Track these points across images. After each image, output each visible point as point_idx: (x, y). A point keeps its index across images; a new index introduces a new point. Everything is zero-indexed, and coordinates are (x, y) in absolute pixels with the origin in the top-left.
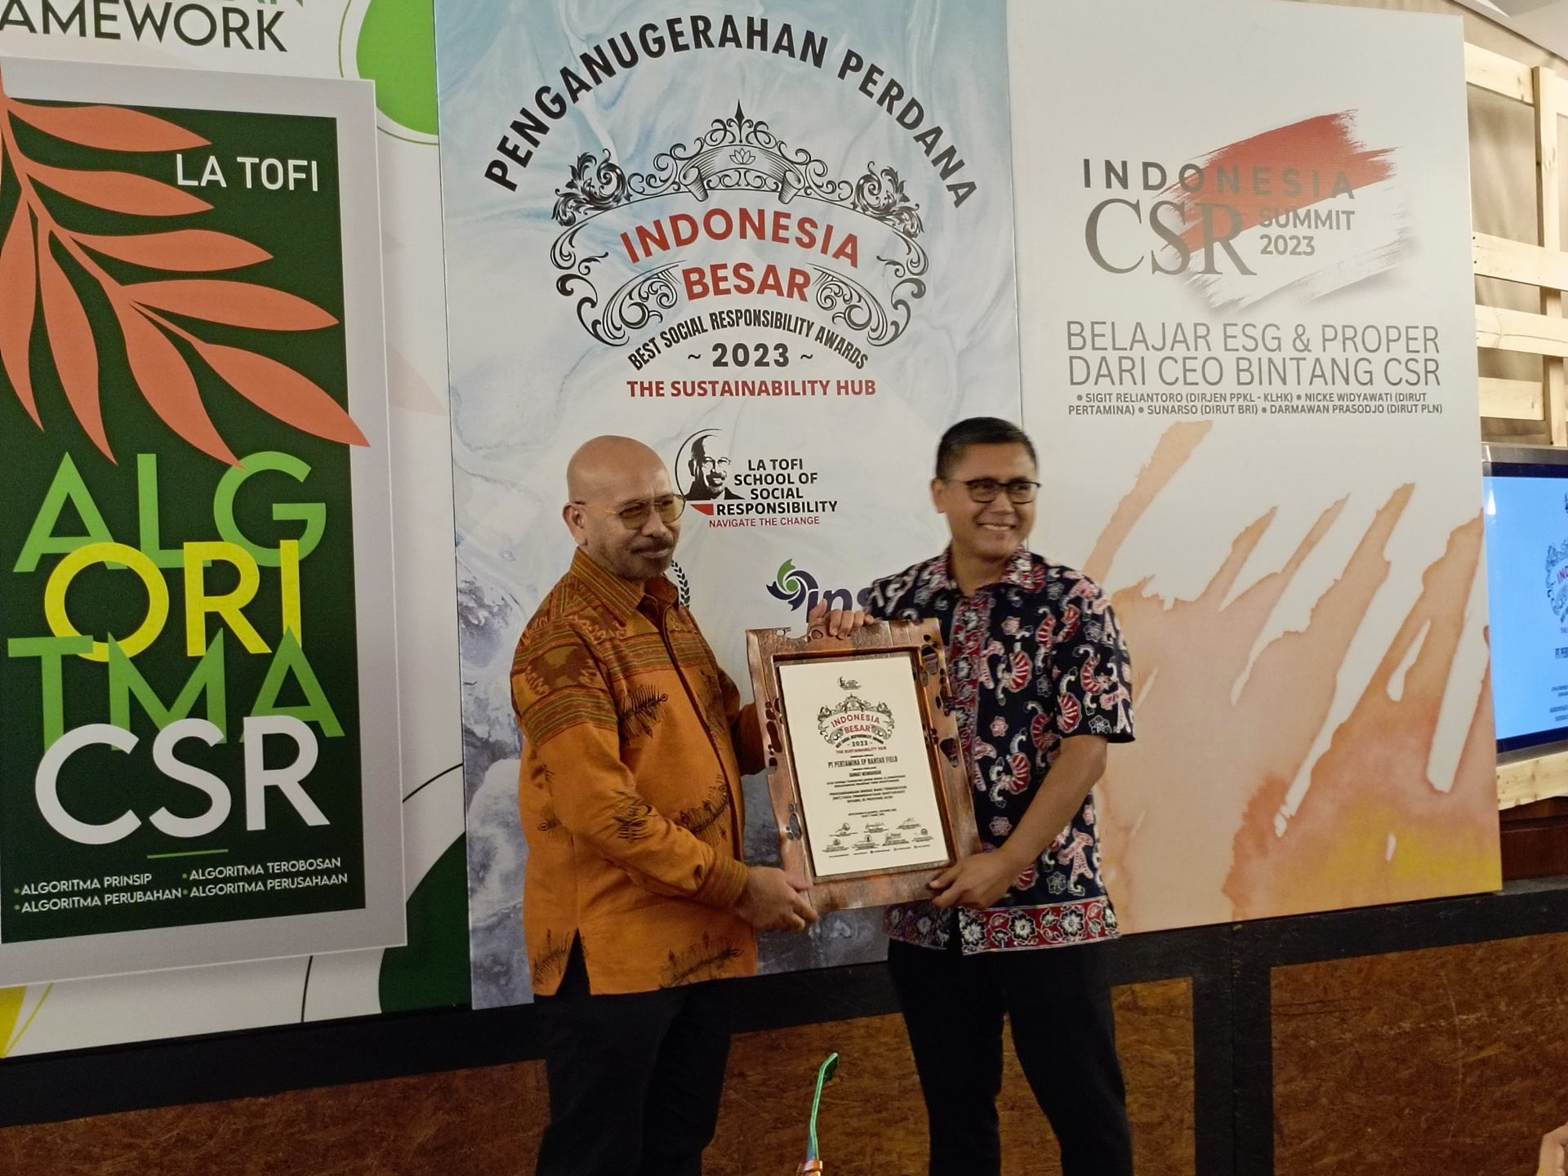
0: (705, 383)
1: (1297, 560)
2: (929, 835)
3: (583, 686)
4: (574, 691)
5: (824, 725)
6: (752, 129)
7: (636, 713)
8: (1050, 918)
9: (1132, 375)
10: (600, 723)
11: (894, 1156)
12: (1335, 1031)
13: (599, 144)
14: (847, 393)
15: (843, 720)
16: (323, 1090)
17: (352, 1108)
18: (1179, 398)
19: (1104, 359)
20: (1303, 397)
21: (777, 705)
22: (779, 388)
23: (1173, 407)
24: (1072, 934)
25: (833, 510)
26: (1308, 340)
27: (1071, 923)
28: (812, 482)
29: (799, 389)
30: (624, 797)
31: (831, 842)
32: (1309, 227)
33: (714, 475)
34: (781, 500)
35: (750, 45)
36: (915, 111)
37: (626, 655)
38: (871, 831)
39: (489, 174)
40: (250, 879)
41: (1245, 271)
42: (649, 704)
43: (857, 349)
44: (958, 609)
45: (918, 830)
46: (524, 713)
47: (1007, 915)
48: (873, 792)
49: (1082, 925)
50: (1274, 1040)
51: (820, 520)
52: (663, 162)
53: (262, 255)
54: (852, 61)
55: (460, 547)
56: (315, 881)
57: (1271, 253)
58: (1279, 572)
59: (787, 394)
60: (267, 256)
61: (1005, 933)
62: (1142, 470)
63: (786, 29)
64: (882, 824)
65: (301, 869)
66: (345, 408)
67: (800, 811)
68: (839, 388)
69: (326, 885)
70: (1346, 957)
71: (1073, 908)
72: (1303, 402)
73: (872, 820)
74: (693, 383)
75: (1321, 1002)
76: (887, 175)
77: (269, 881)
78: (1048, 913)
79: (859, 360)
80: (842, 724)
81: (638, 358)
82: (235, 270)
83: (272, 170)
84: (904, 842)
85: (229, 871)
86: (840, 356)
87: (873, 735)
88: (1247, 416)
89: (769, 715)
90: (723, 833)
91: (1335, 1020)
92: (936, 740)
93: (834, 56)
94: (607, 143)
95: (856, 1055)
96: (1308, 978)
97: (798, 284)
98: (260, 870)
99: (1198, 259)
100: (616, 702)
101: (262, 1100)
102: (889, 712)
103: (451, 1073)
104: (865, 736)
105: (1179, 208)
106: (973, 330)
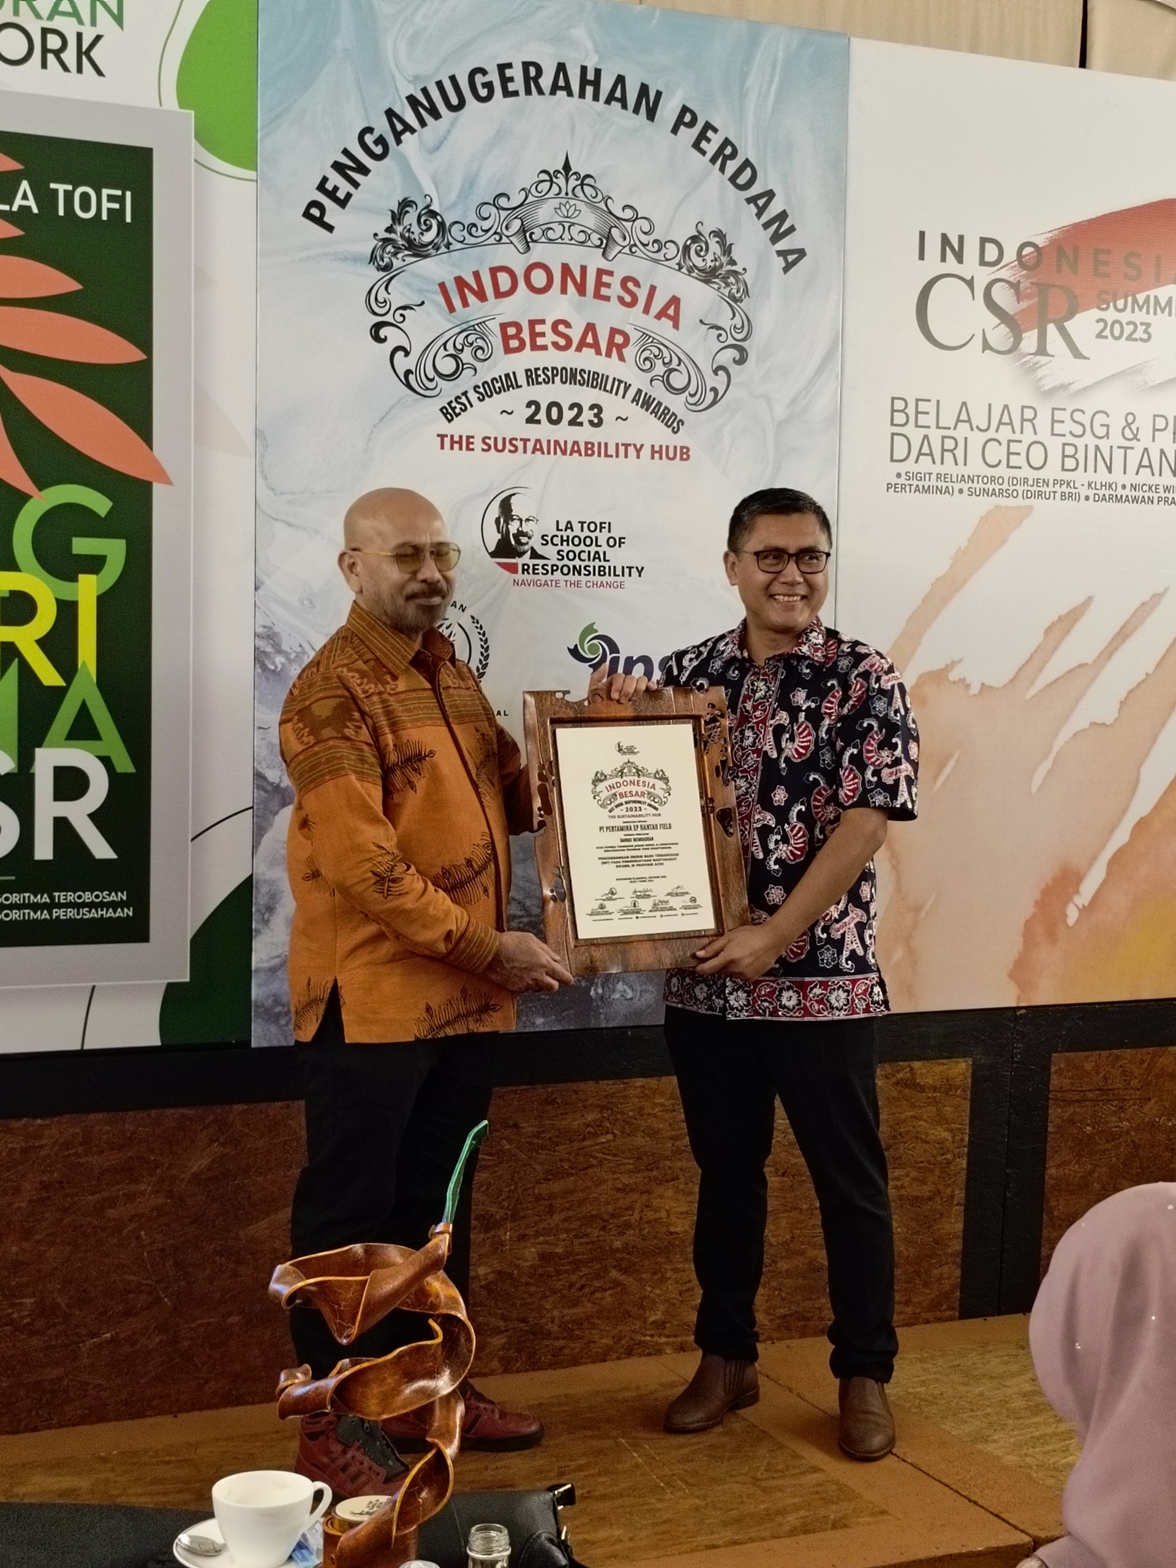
0: (516, 440)
1: (1109, 652)
2: (697, 903)
3: (348, 739)
4: (337, 742)
5: (598, 789)
6: (579, 182)
7: (401, 768)
8: (817, 991)
9: (954, 454)
10: (362, 776)
11: (663, 1214)
12: (1114, 1119)
13: (419, 187)
14: (661, 458)
15: (618, 785)
16: (101, 1116)
17: (128, 1134)
18: (1001, 481)
19: (926, 437)
20: (1128, 487)
21: (550, 768)
22: (592, 449)
23: (994, 490)
24: (837, 1009)
25: (640, 576)
26: (1138, 429)
27: (838, 998)
28: (620, 546)
29: (612, 451)
30: (384, 852)
31: (596, 906)
32: (1148, 313)
33: (520, 534)
34: (587, 563)
35: (582, 95)
36: (748, 172)
37: (394, 710)
38: (638, 897)
39: (307, 214)
40: (35, 907)
41: (1077, 354)
42: (416, 759)
43: (673, 414)
44: (748, 679)
45: (687, 898)
46: (291, 761)
47: (775, 985)
48: (644, 858)
49: (848, 1000)
50: (1050, 1125)
51: (626, 584)
52: (486, 211)
53: (72, 285)
54: (685, 117)
55: (260, 592)
56: (100, 913)
57: (1106, 337)
58: (1090, 662)
59: (599, 455)
60: (76, 286)
61: (771, 1003)
62: (957, 552)
63: (620, 80)
64: (651, 890)
65: (87, 901)
66: (151, 447)
67: (566, 874)
68: (653, 452)
69: (110, 918)
70: (1128, 1048)
71: (841, 983)
72: (1127, 492)
73: (640, 886)
74: (504, 439)
75: (1100, 1090)
76: (715, 236)
77: (54, 910)
78: (815, 986)
79: (675, 424)
80: (617, 790)
81: (450, 411)
82: (41, 299)
83: (85, 199)
84: (671, 909)
85: (15, 898)
86: (656, 419)
87: (648, 801)
88: (1069, 504)
89: (542, 777)
90: (486, 890)
91: (1113, 1108)
92: (713, 808)
93: (668, 111)
94: (430, 189)
95: (631, 1114)
96: (1089, 1066)
97: (617, 344)
98: (46, 899)
99: (1030, 340)
100: (381, 755)
101: (39, 1121)
102: (667, 779)
103: (227, 1107)
104: (639, 802)
105: (1015, 286)
106: (794, 401)
